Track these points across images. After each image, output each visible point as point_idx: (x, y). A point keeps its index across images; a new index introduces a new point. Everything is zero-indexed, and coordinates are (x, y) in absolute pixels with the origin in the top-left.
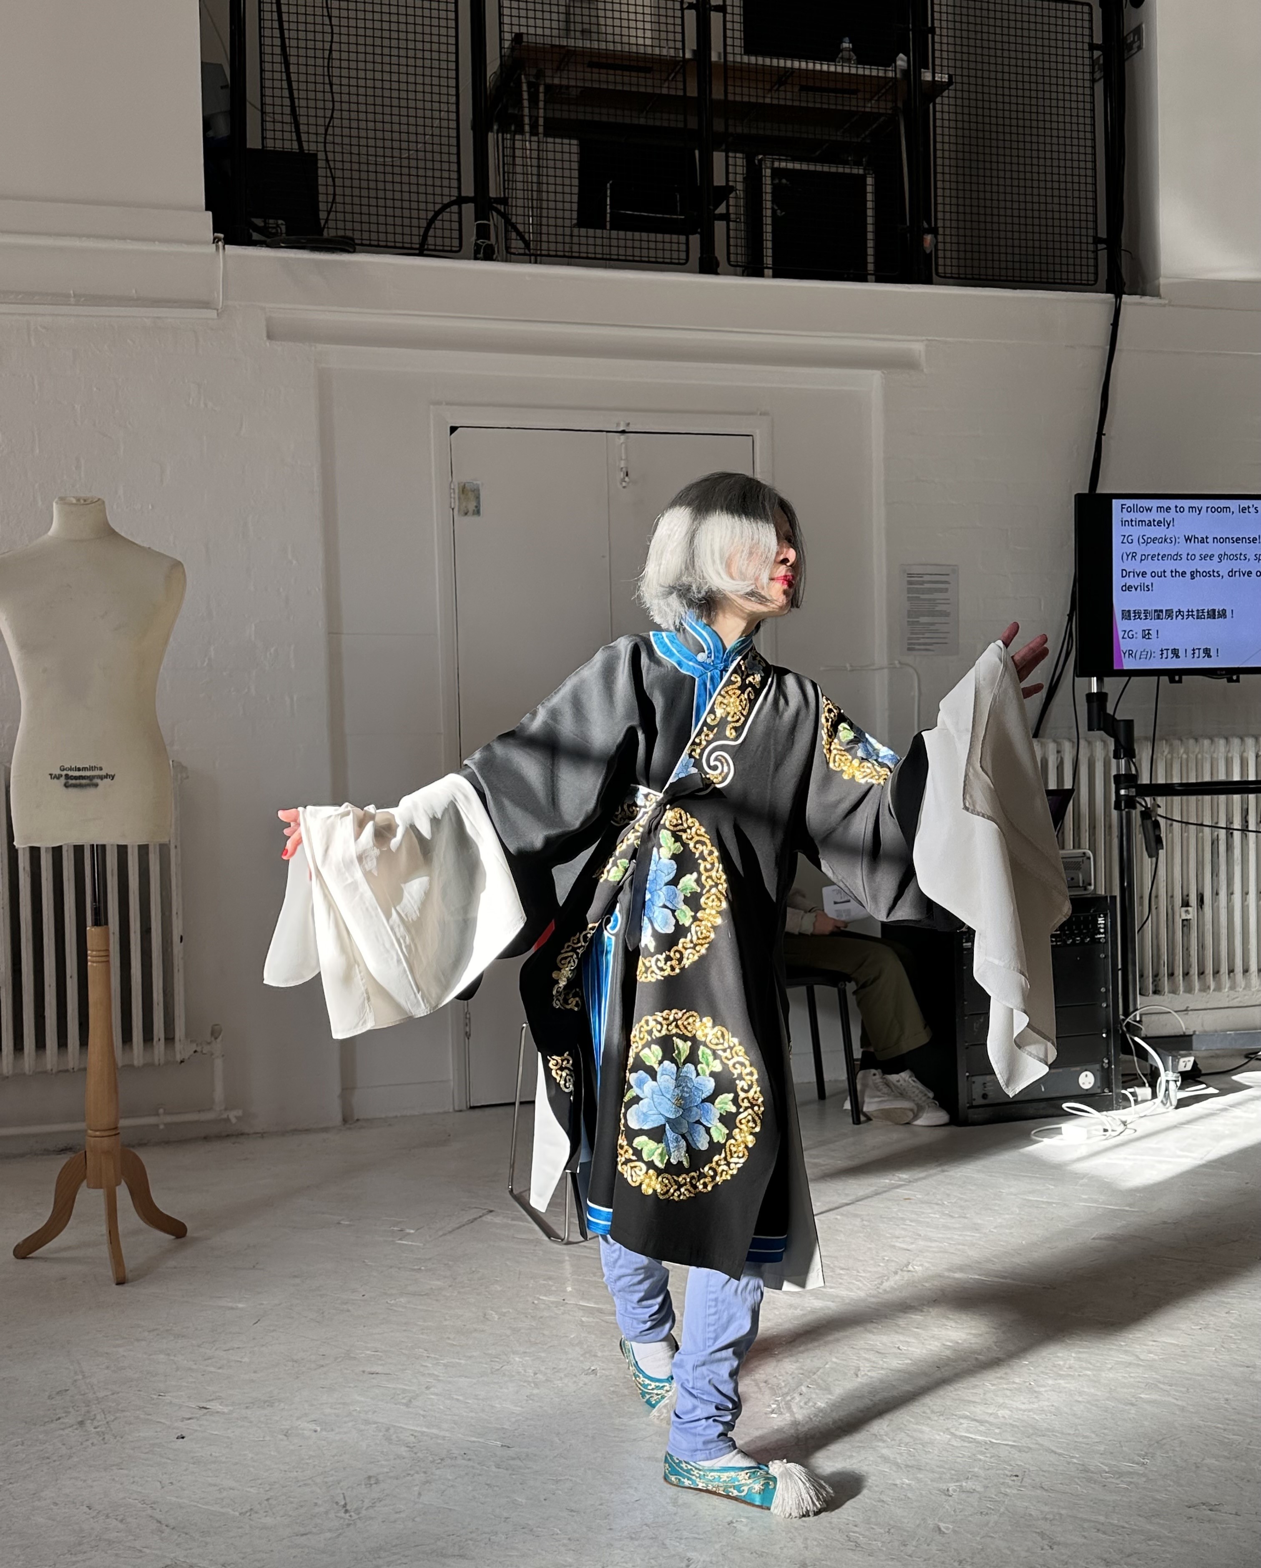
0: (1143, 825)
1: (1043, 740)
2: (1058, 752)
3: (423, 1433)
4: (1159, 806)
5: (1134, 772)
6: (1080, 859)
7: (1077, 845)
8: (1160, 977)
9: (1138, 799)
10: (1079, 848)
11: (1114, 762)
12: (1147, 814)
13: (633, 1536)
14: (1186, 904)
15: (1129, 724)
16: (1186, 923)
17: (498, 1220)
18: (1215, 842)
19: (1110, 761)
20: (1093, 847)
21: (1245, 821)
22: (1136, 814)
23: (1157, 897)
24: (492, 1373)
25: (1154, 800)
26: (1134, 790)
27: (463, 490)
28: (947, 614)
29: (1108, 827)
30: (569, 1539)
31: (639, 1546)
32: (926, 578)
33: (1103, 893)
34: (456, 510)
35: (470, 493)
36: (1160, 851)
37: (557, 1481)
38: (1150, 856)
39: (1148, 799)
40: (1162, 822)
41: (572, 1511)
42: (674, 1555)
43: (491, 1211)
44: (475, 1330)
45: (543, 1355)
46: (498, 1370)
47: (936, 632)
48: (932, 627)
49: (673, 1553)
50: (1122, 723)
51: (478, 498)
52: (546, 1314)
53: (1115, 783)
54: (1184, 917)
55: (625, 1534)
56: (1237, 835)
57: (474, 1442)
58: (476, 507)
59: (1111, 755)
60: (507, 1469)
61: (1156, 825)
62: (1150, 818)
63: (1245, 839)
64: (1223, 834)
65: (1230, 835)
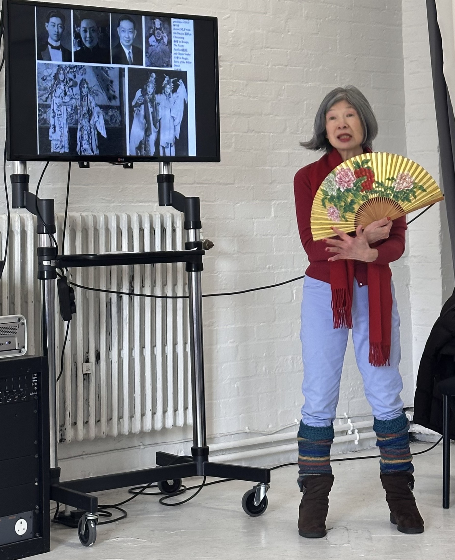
5: (55, 246)
6: (16, 324)
9: (57, 270)
10: (14, 313)
14: (86, 360)
15: (51, 202)
16: (86, 376)
18: (109, 303)
21: (131, 286)
26: (55, 261)
39: (65, 269)
50: (44, 202)
54: (85, 372)
56: (125, 298)
61: (72, 292)
63: (131, 301)
64: (114, 297)
65: (120, 298)
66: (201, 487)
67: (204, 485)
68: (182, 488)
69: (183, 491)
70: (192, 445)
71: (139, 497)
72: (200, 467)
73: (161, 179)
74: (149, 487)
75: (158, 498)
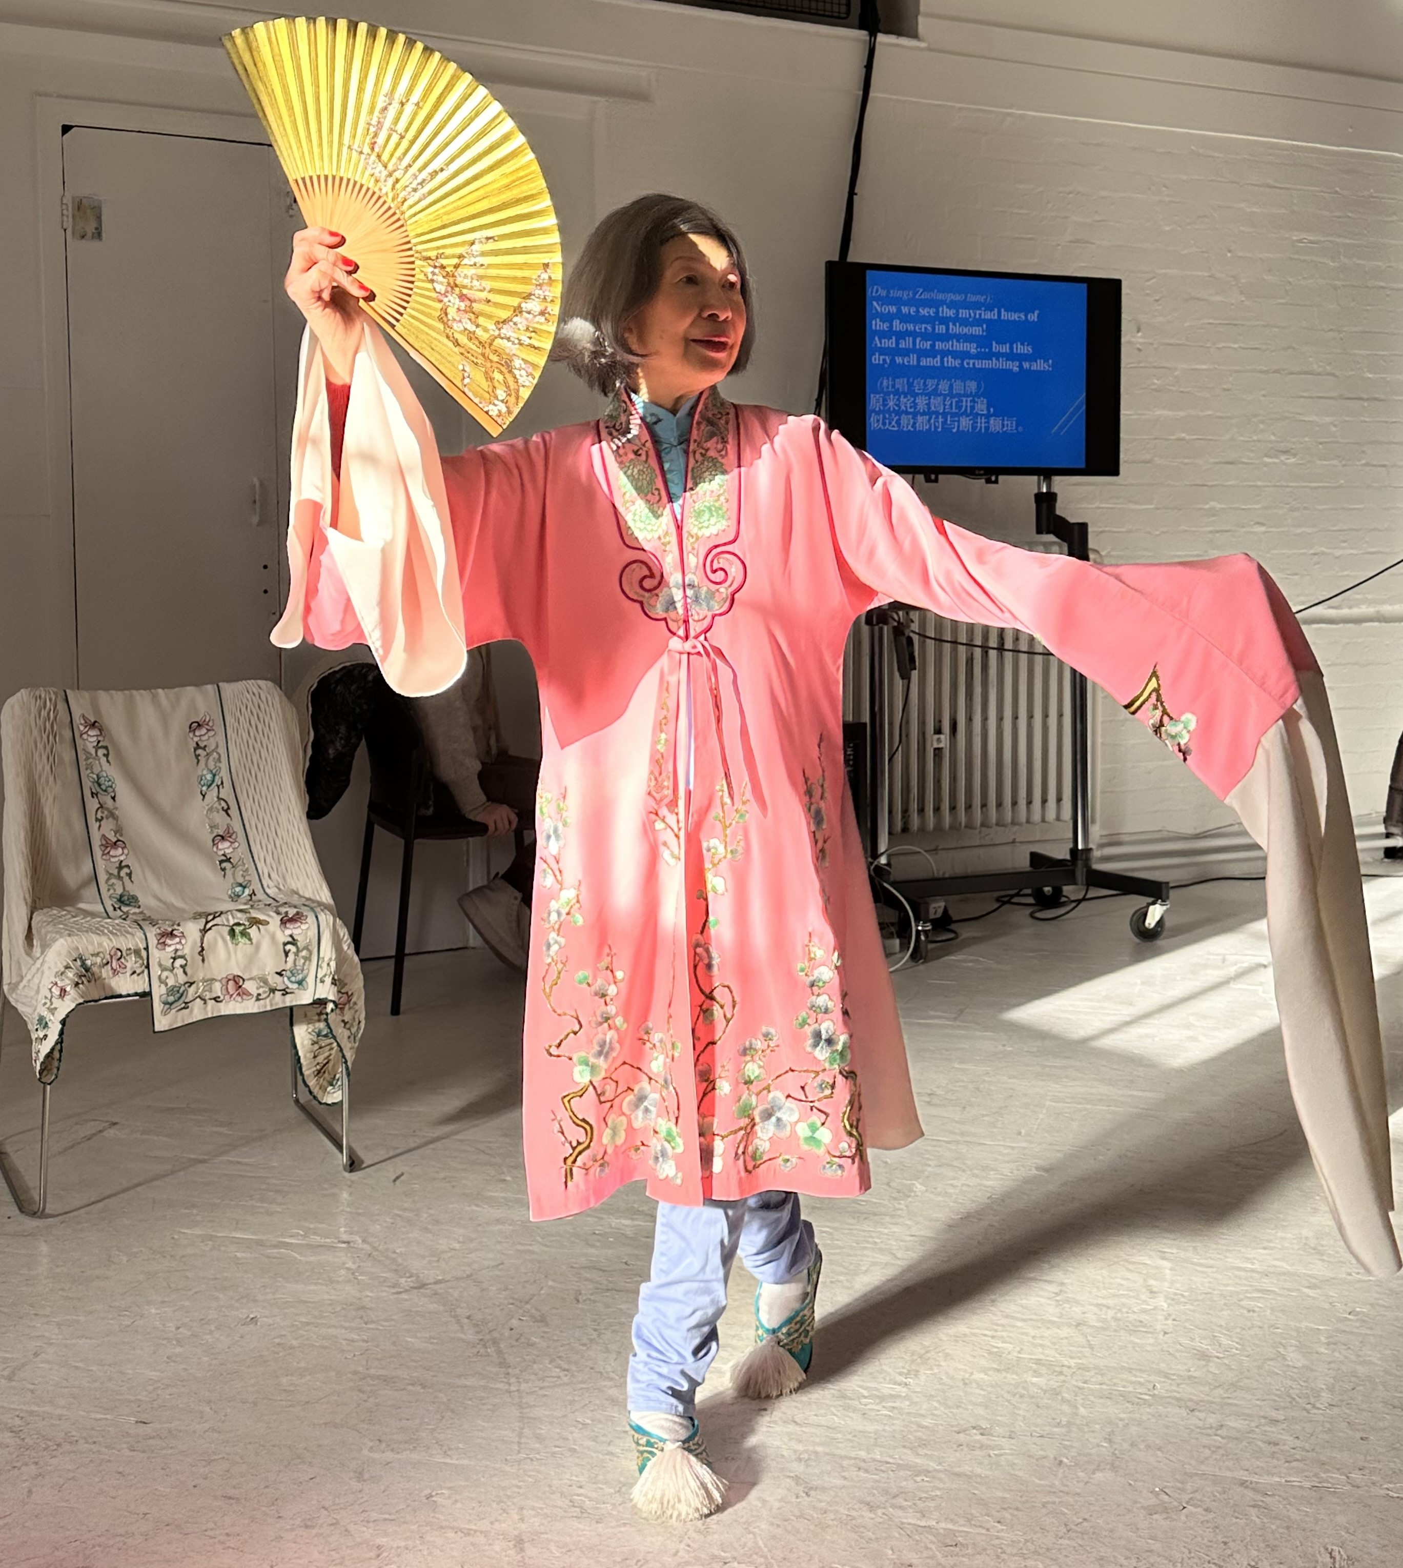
0: (895, 641)
3: (31, 1413)
4: (913, 622)
8: (909, 812)
9: (890, 614)
12: (900, 630)
13: (309, 1523)
14: (938, 731)
16: (938, 752)
17: (125, 1134)
18: (970, 661)
21: (1002, 638)
22: (888, 630)
23: (908, 722)
24: (121, 1331)
25: (908, 615)
27: (79, 206)
30: (227, 1534)
31: (316, 1535)
34: (69, 232)
35: (89, 211)
36: (913, 672)
37: (210, 1462)
38: (903, 678)
39: (900, 614)
40: (916, 638)
41: (230, 1498)
42: (360, 1544)
43: (114, 1124)
44: (98, 1277)
45: (187, 1303)
46: (128, 1326)
49: (359, 1540)
51: (99, 218)
52: (189, 1251)
54: (936, 745)
55: (298, 1522)
56: (993, 654)
57: (100, 1419)
58: (96, 229)
60: (144, 1452)
61: (910, 642)
62: (904, 634)
63: (1001, 658)
64: (978, 652)
65: (985, 654)
66: (1079, 902)
67: (1084, 899)
68: (1063, 899)
69: (1063, 904)
70: (1071, 845)
71: (1007, 907)
72: (1080, 874)
73: (1039, 497)
74: (1018, 895)
75: (1028, 911)
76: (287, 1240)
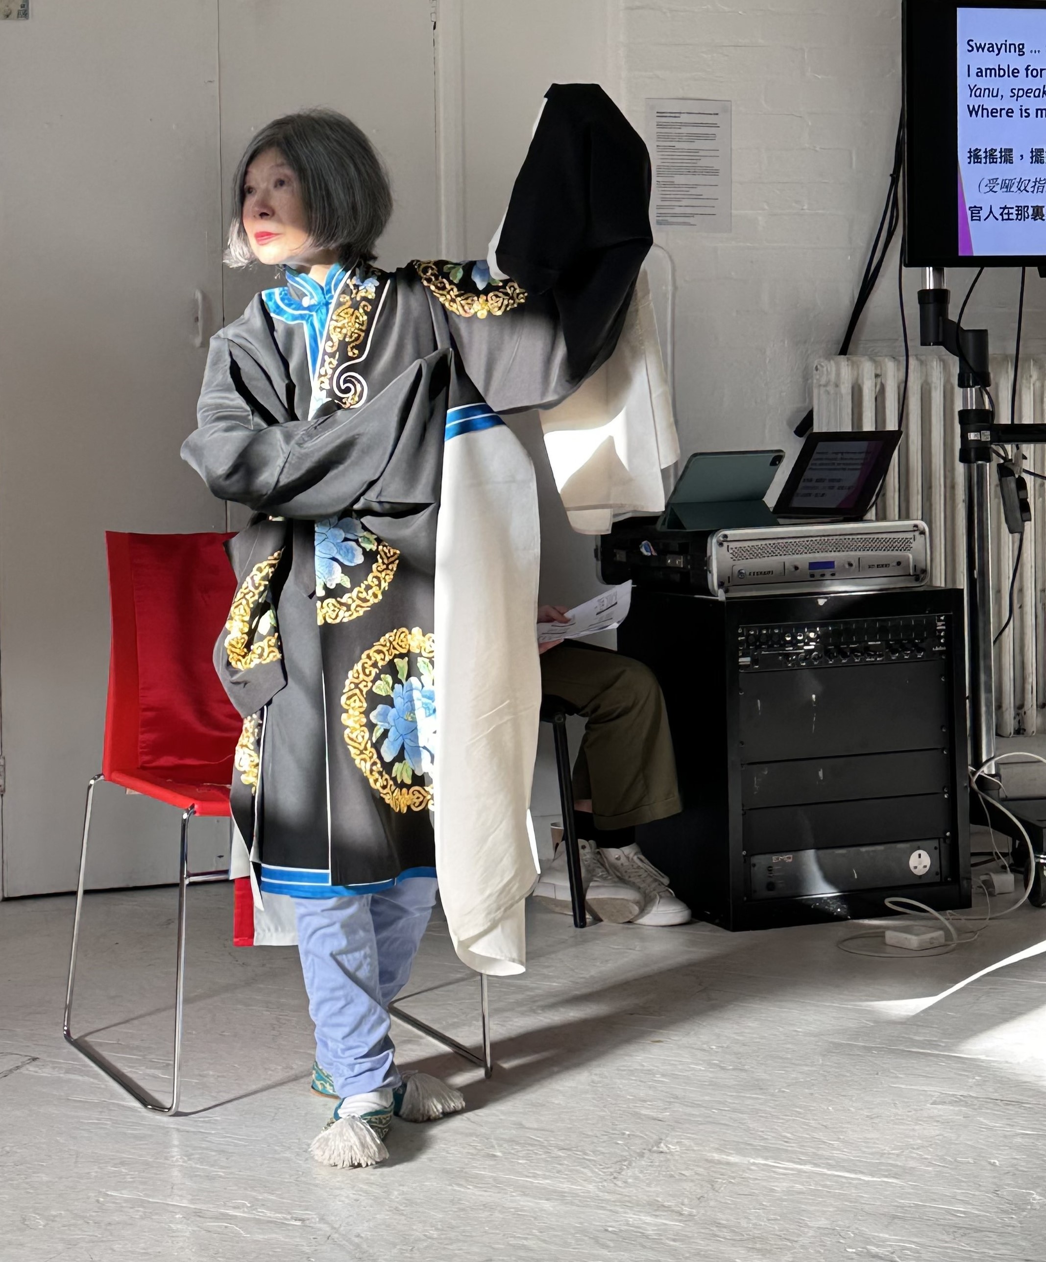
0: (1001, 485)
1: (855, 358)
2: (877, 376)
4: (1025, 458)
5: (987, 406)
6: (910, 535)
7: (905, 514)
8: (1026, 708)
9: (993, 446)
10: (908, 517)
11: (958, 392)
12: (1005, 470)
15: (981, 336)
17: (46, 1072)
19: (952, 388)
20: (927, 516)
22: (991, 470)
23: (1021, 590)
25: (1018, 448)
26: (988, 433)
28: (715, 172)
29: (951, 487)
32: (684, 118)
33: (943, 585)
36: (1027, 523)
38: (1012, 531)
39: (1008, 447)
40: (1029, 480)
43: (34, 1059)
44: (10, 1243)
47: (698, 197)
48: (693, 191)
50: (970, 335)
52: (116, 1218)
53: (961, 422)
59: (955, 381)
61: (1021, 485)
62: (1012, 474)
76: (231, 1212)
